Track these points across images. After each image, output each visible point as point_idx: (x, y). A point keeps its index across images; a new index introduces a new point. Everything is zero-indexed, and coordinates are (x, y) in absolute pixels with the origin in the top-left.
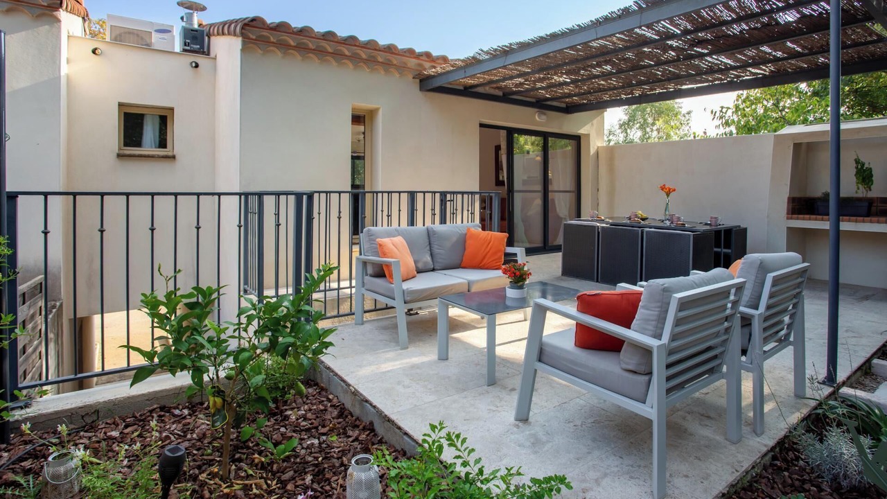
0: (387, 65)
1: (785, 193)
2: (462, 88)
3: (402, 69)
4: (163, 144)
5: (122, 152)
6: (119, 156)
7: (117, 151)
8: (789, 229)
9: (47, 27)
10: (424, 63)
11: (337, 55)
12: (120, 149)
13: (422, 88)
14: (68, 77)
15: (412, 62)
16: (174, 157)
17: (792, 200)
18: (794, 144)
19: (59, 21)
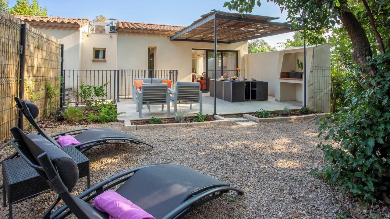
0: (159, 34)
1: (280, 70)
2: (185, 39)
3: (163, 35)
4: (104, 57)
5: (94, 60)
6: (93, 61)
7: (92, 60)
8: (281, 83)
9: (77, 32)
10: (170, 33)
11: (143, 33)
12: (93, 59)
13: (171, 40)
14: (82, 43)
15: (166, 33)
16: (106, 61)
17: (282, 73)
18: (284, 54)
19: (79, 30)
